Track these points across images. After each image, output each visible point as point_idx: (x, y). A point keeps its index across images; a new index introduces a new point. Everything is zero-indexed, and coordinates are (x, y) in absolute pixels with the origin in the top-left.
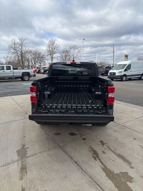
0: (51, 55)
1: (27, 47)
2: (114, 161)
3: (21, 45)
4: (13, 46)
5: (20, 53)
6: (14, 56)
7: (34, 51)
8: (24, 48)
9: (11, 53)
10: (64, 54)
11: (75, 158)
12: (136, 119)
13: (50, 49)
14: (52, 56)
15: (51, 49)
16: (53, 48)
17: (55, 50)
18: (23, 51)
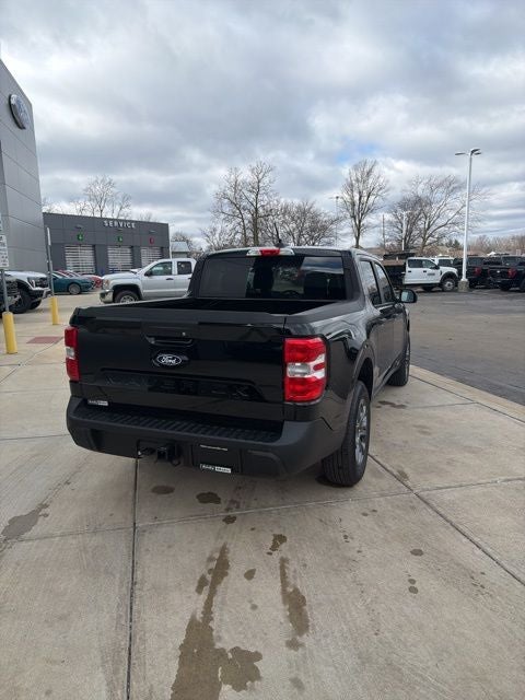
0: (354, 217)
1: (276, 195)
2: (254, 607)
3: (256, 190)
4: (230, 193)
5: (249, 216)
6: (230, 226)
7: (299, 208)
8: (263, 200)
9: (223, 216)
10: (405, 210)
11: (143, 572)
12: (509, 480)
13: (352, 197)
14: (360, 222)
15: (357, 198)
16: (365, 193)
17: (372, 198)
18: (261, 210)
